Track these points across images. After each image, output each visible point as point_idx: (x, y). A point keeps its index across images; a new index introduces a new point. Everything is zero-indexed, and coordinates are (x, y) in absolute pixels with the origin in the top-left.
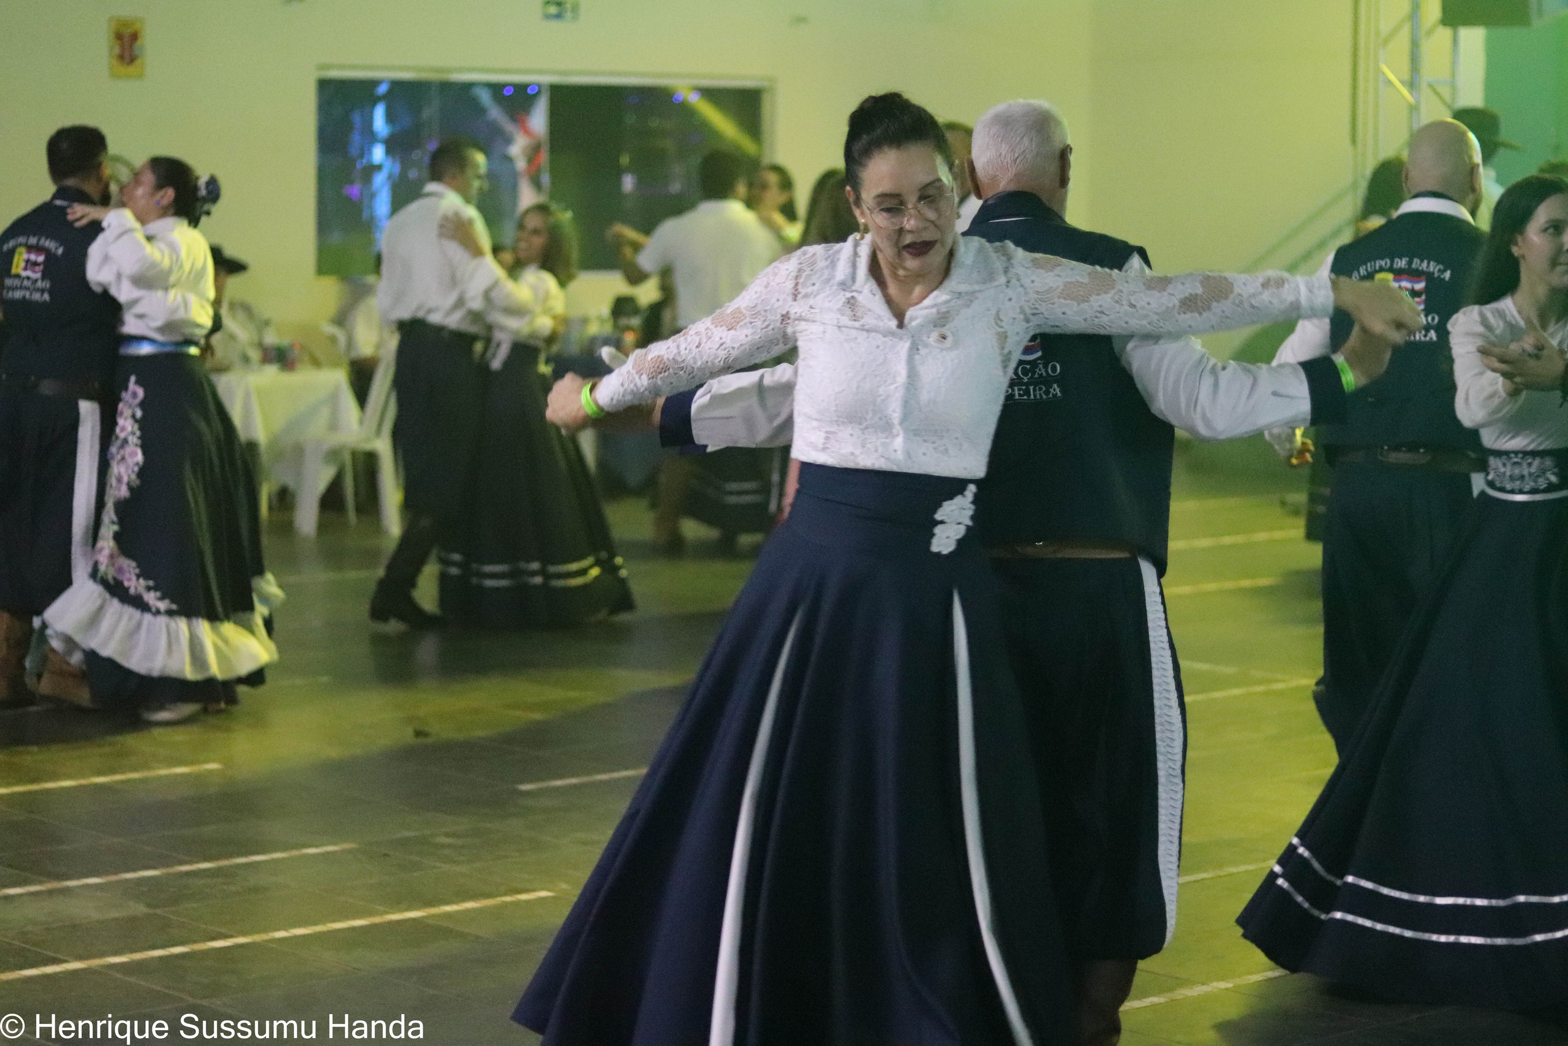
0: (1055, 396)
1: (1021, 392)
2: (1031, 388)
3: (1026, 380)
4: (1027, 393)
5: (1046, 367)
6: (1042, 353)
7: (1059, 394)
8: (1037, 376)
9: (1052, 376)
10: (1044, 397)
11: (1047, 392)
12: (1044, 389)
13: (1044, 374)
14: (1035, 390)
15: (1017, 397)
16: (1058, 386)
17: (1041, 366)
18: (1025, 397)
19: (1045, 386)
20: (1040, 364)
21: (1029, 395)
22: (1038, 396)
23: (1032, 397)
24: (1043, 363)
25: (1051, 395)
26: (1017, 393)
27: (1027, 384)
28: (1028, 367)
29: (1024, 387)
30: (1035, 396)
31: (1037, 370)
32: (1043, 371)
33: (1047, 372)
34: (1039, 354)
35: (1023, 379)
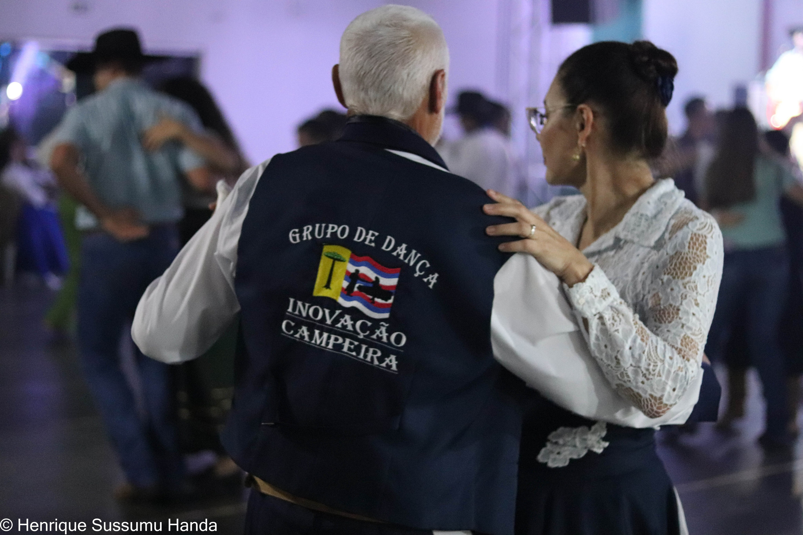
0: (389, 367)
1: (352, 347)
2: (364, 347)
3: (361, 336)
4: (358, 349)
5: (390, 331)
6: (391, 315)
7: (394, 368)
8: (374, 337)
9: (392, 345)
10: (376, 362)
11: (381, 360)
12: (379, 354)
13: (385, 340)
14: (367, 351)
15: (345, 349)
16: (397, 359)
17: (383, 329)
18: (354, 354)
19: (382, 352)
20: (383, 325)
21: (358, 353)
22: (369, 359)
23: (361, 356)
24: (387, 327)
25: (384, 365)
26: (346, 345)
27: (362, 341)
28: (369, 324)
29: (356, 343)
30: (365, 356)
31: (378, 332)
32: (385, 335)
33: (388, 338)
34: (386, 315)
35: (359, 334)
